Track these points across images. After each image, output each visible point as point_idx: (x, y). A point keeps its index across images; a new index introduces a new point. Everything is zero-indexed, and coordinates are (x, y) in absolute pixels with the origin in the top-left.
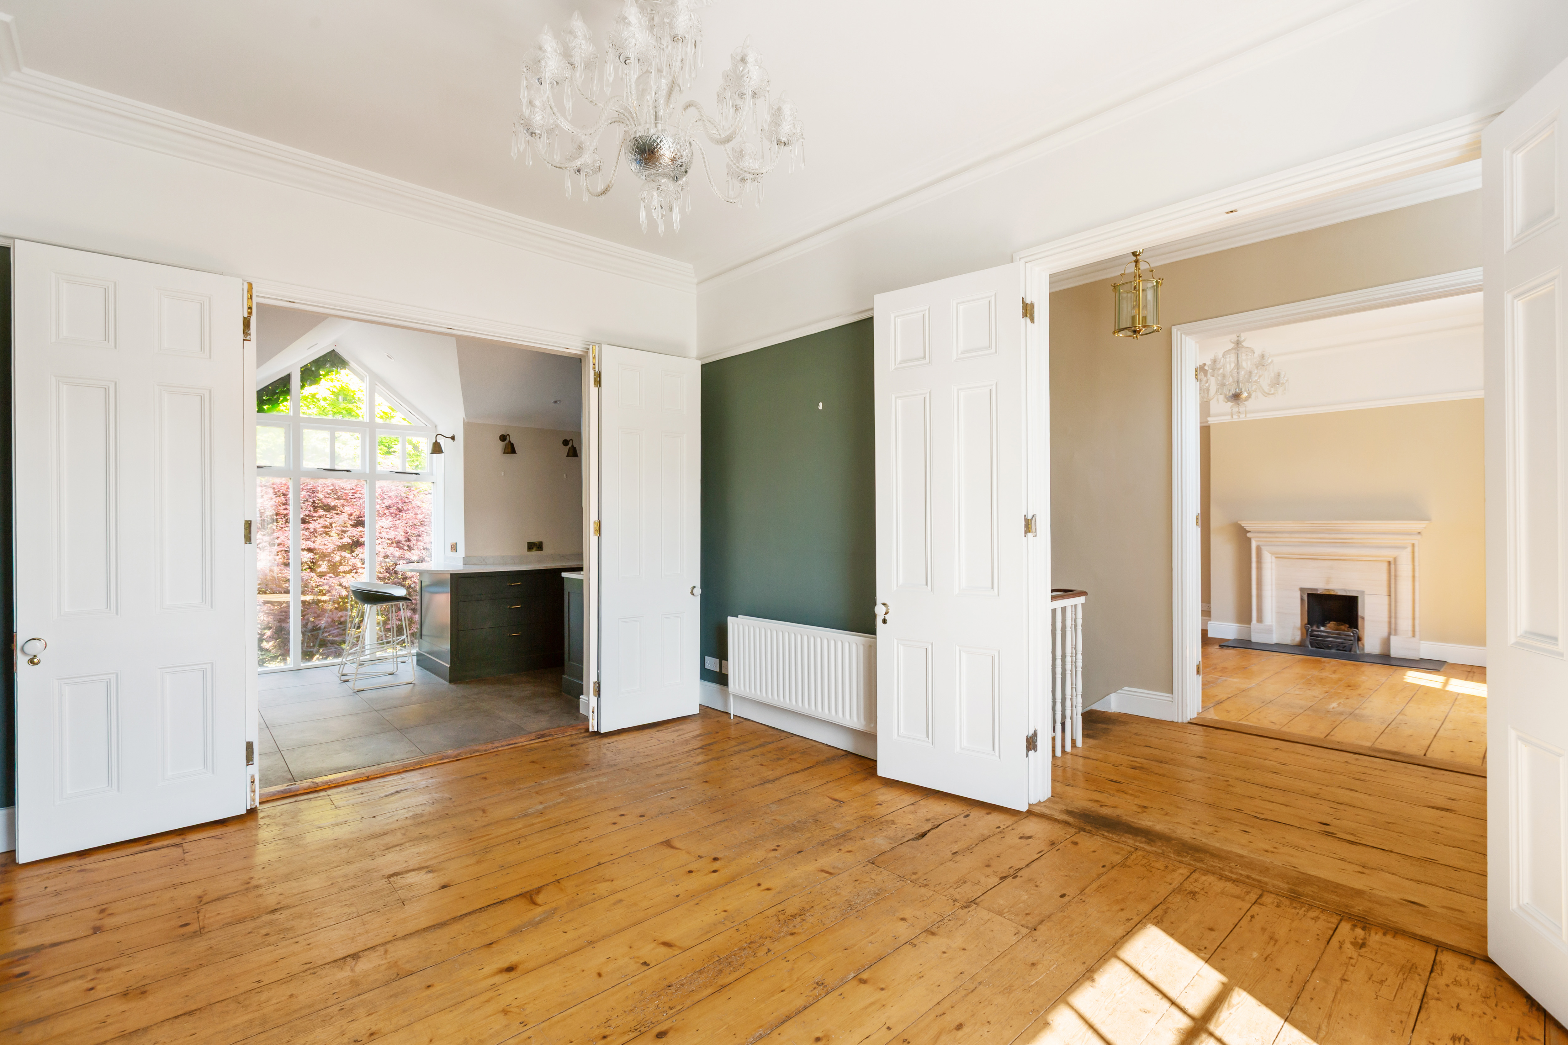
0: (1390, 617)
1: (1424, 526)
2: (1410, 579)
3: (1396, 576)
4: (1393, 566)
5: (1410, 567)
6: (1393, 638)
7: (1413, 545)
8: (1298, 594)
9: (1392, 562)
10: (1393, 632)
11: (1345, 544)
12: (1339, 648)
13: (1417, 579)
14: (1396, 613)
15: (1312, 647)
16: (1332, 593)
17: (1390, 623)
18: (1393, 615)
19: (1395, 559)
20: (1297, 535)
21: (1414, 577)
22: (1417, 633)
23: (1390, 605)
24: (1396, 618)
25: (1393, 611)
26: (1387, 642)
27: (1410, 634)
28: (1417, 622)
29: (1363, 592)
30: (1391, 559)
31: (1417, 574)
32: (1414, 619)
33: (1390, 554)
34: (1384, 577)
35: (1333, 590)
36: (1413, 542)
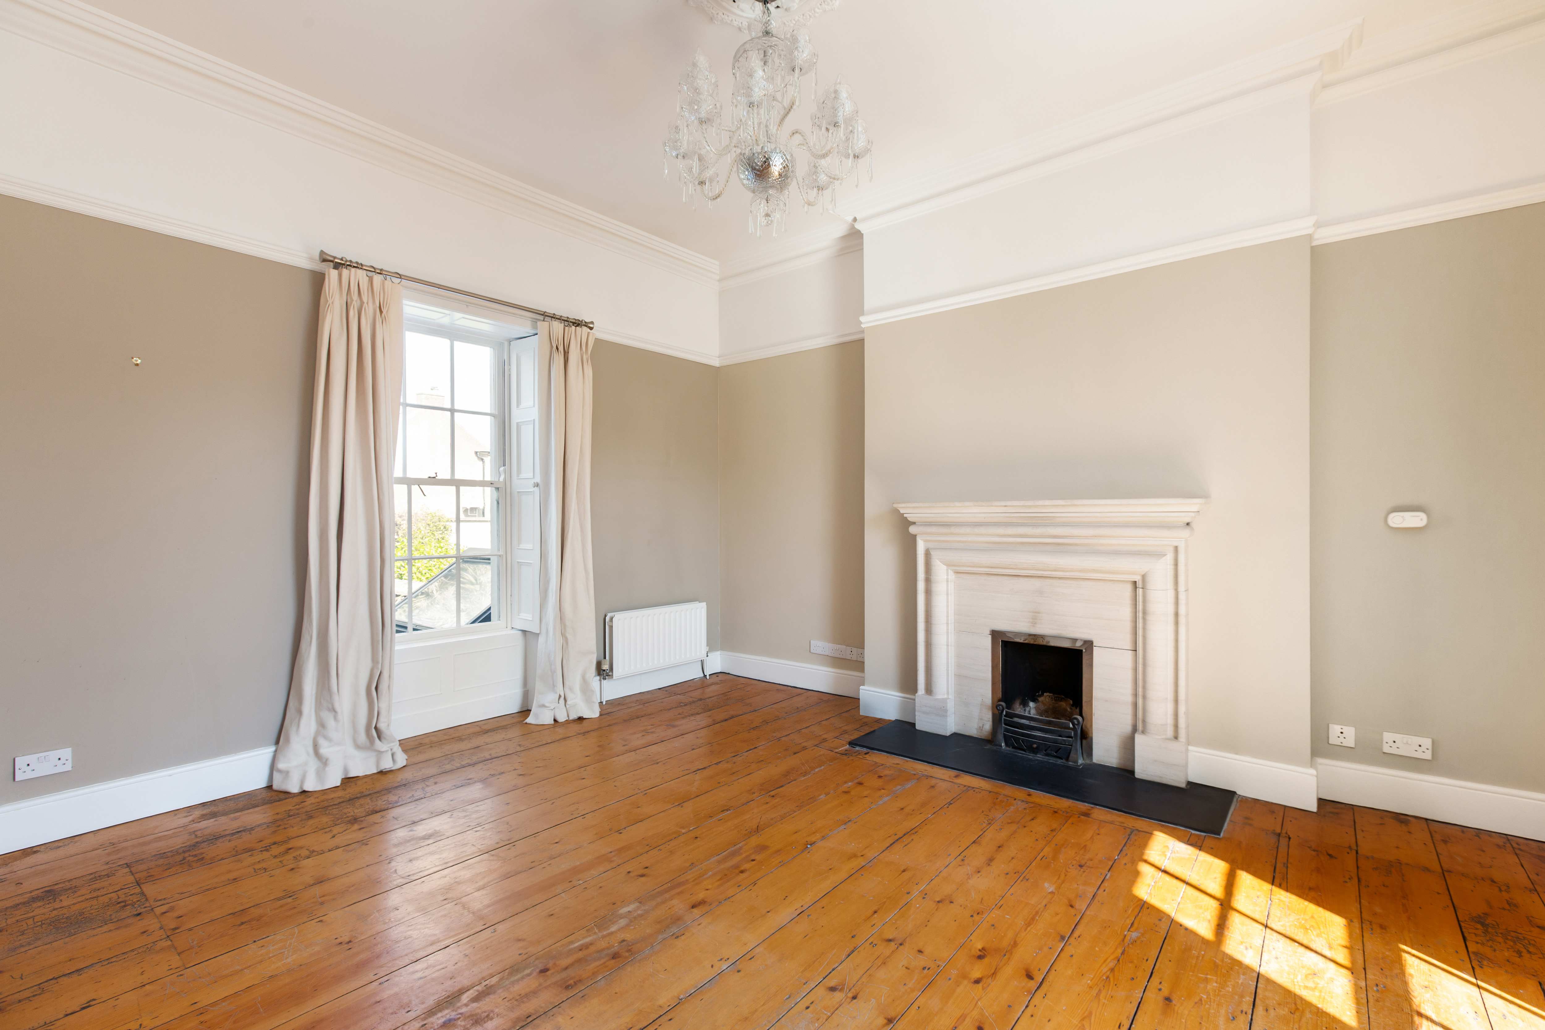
0: (1136, 695)
1: (1195, 508)
2: (1171, 619)
3: (1145, 613)
4: (1140, 591)
5: (1171, 594)
6: (1138, 738)
7: (1176, 549)
8: (988, 641)
9: (1140, 584)
10: (1140, 726)
11: (1060, 547)
12: (1049, 751)
13: (1182, 620)
14: (1144, 688)
15: (1007, 745)
16: (1040, 642)
17: (1135, 705)
18: (1140, 690)
19: (1144, 577)
20: (982, 530)
21: (1177, 615)
22: (1182, 733)
23: (1135, 670)
24: (1144, 697)
25: (1140, 683)
26: (1129, 746)
27: (1170, 732)
28: (1182, 709)
29: (1089, 644)
30: (1137, 578)
31: (1182, 611)
32: (1176, 701)
33: (1134, 567)
34: (1126, 613)
35: (1042, 637)
36: (1176, 544)
